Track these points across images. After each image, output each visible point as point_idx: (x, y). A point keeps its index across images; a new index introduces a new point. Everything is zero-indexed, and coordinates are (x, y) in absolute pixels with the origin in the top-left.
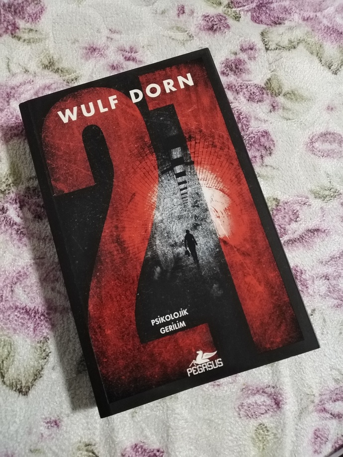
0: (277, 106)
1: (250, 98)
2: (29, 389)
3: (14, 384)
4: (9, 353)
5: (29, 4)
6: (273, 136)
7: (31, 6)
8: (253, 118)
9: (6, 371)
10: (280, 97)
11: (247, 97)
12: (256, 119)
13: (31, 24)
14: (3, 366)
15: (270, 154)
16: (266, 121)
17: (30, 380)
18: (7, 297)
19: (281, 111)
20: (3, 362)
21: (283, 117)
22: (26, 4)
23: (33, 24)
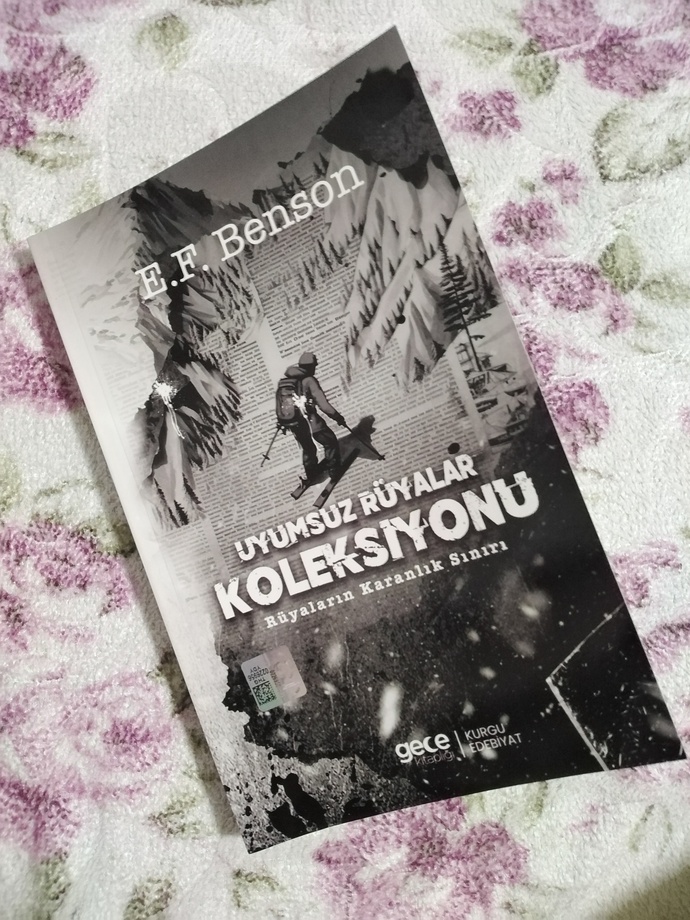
0: (624, 318)
1: (560, 298)
5: (60, 74)
6: (606, 397)
7: (63, 77)
8: (563, 351)
10: (632, 292)
11: (554, 296)
12: (573, 352)
13: (61, 121)
15: (596, 440)
16: (593, 357)
19: (631, 329)
21: (636, 345)
22: (52, 74)
23: (67, 121)
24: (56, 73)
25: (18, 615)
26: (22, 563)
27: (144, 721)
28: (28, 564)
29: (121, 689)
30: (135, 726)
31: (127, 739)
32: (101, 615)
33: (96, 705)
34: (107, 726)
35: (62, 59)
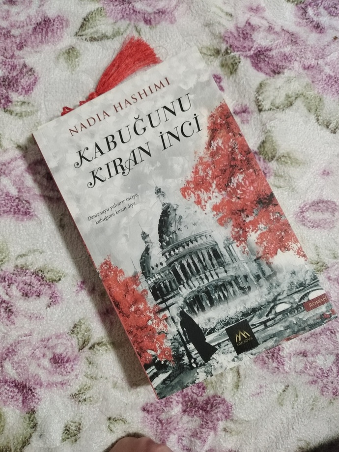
0: (269, 173)
5: (24, 76)
7: (25, 77)
13: (24, 96)
22: (20, 76)
23: (26, 96)
24: (22, 76)
25: (10, 310)
26: (11, 287)
27: (67, 353)
28: (14, 287)
29: (56, 340)
30: (63, 356)
31: (60, 361)
32: (46, 308)
33: (46, 347)
34: (51, 356)
35: (25, 69)
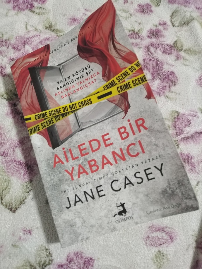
2: (16, 209)
3: (8, 205)
4: (7, 186)
6: (177, 75)
8: (165, 64)
9: (4, 196)
10: (182, 52)
11: (163, 51)
12: (167, 64)
14: (3, 193)
15: (175, 85)
16: (173, 66)
17: (18, 204)
18: (10, 154)
19: (182, 60)
20: (3, 191)
21: (184, 64)
